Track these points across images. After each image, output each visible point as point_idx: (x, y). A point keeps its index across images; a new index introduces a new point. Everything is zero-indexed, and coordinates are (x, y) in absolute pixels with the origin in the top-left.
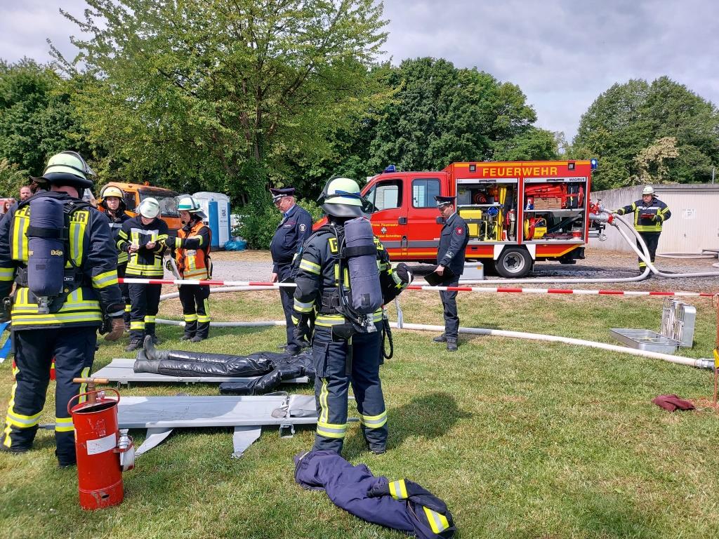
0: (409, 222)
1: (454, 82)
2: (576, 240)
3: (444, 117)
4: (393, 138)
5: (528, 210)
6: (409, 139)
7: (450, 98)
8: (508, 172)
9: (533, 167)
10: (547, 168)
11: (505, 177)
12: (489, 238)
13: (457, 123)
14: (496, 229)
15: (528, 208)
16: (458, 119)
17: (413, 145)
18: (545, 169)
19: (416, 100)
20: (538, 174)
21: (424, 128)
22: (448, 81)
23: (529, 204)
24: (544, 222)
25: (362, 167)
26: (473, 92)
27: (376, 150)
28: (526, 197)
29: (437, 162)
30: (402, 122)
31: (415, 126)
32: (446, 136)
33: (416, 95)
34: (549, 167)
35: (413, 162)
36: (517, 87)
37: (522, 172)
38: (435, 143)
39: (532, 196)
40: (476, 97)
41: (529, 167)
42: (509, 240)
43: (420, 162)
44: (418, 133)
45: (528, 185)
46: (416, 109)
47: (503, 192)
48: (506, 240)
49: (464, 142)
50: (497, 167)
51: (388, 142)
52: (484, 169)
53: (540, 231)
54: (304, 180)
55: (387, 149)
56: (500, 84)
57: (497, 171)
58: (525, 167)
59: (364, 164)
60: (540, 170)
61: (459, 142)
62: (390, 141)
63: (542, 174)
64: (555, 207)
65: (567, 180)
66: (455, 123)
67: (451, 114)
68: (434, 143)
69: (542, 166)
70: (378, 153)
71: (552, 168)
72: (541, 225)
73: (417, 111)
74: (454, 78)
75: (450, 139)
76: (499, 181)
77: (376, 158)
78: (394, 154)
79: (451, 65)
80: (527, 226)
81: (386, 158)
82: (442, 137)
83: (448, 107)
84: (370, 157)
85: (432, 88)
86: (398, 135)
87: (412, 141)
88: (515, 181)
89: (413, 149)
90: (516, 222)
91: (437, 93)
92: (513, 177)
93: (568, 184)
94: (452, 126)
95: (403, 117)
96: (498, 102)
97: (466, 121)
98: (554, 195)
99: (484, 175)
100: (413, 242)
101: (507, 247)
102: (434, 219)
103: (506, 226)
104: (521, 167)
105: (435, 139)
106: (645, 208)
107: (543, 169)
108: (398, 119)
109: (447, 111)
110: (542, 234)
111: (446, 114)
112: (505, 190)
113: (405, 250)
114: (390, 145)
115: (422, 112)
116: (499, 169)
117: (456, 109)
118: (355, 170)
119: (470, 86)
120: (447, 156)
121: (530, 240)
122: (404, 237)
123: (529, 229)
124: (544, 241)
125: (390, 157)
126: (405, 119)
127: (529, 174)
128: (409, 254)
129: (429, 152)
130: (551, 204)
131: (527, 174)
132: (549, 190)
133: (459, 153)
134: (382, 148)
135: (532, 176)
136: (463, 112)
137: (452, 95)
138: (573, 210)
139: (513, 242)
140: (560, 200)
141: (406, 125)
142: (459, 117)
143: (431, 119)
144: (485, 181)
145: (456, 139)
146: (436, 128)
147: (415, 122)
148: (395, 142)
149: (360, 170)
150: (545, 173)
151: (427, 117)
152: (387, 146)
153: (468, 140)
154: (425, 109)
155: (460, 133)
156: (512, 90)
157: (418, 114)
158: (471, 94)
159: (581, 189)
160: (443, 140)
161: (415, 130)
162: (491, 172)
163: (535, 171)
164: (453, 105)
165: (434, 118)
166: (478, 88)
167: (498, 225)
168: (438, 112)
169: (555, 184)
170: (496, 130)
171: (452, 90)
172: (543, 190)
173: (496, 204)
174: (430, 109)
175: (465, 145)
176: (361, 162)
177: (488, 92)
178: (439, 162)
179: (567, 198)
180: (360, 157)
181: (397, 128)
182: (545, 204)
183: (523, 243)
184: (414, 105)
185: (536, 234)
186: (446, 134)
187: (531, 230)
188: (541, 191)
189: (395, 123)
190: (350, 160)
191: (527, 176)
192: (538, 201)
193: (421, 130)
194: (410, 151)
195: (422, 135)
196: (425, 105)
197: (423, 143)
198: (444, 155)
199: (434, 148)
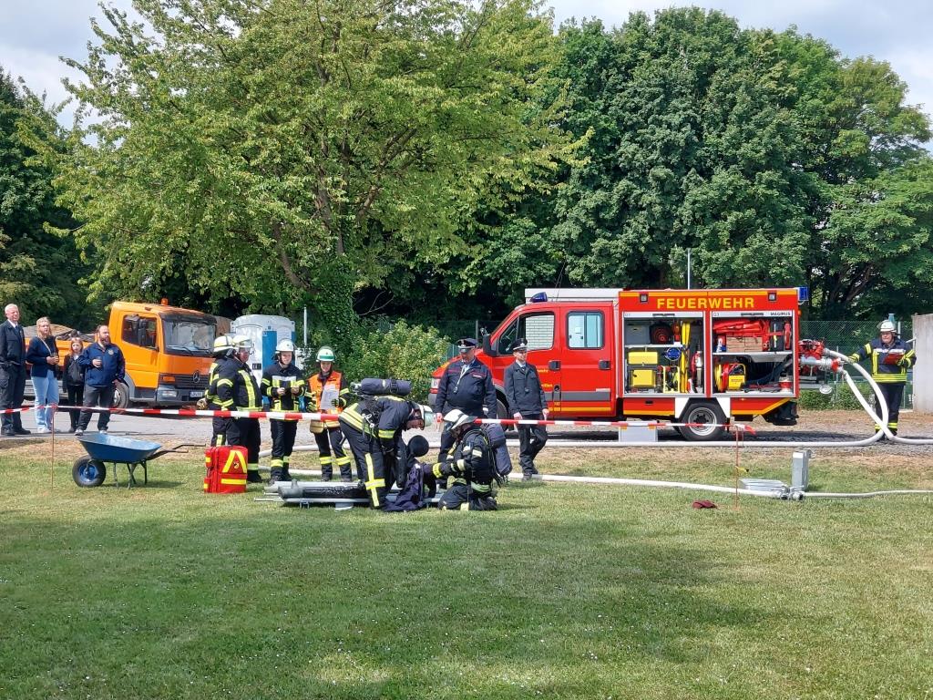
0: (562, 367)
1: (739, 61)
2: (785, 392)
3: (720, 136)
4: (605, 180)
5: (719, 352)
6: (642, 182)
7: (730, 95)
8: (689, 303)
9: (722, 297)
10: (741, 299)
11: (686, 309)
12: (669, 390)
13: (746, 148)
14: (677, 377)
15: (718, 350)
16: (747, 140)
17: (651, 197)
18: (738, 300)
19: (658, 101)
20: (730, 307)
21: (674, 160)
22: (725, 59)
23: (720, 345)
24: (742, 367)
25: (539, 242)
26: (784, 79)
27: (570, 206)
28: (716, 336)
29: (703, 232)
30: (627, 148)
31: (653, 156)
32: (721, 177)
33: (657, 89)
34: (744, 297)
35: (651, 231)
36: (886, 68)
37: (708, 303)
38: (698, 192)
39: (724, 335)
40: (790, 89)
41: (717, 297)
42: (696, 392)
43: (665, 232)
44: (661, 172)
45: (716, 321)
46: (655, 119)
47: (686, 329)
48: (692, 391)
49: (761, 189)
50: (675, 298)
51: (595, 189)
52: (659, 300)
53: (737, 381)
54: (413, 271)
55: (593, 205)
56: (846, 61)
57: (675, 302)
58: (712, 297)
59: (543, 235)
60: (732, 301)
61: (751, 190)
62: (599, 186)
63: (735, 306)
64: (754, 350)
65: (767, 314)
66: (742, 150)
67: (732, 130)
68: (695, 192)
69: (735, 296)
70: (574, 212)
71: (747, 299)
72: (737, 372)
73: (659, 123)
74: (739, 52)
75: (730, 184)
76: (678, 315)
77: (569, 223)
78: (608, 215)
79: (732, 25)
80: (719, 373)
81: (591, 223)
82: (714, 178)
83: (726, 114)
84: (556, 221)
85: (690, 75)
86: (618, 173)
87: (649, 186)
88: (699, 314)
89: (650, 205)
90: (703, 367)
91: (701, 86)
92: (697, 310)
93: (770, 320)
94: (735, 155)
95: (627, 135)
96: (839, 100)
97: (766, 145)
98: (752, 333)
99: (659, 307)
100: (568, 394)
101: (692, 401)
102: (596, 362)
103: (692, 372)
104: (707, 297)
105: (698, 184)
106: (886, 351)
107: (735, 299)
108: (618, 141)
109: (725, 122)
110: (738, 385)
111: (724, 130)
112: (688, 326)
113: (558, 404)
114: (600, 195)
115: (669, 126)
116: (678, 300)
117: (743, 118)
118: (524, 248)
119: (778, 67)
120: (725, 219)
121: (724, 392)
122: (557, 387)
123: (721, 377)
124: (742, 394)
125: (600, 222)
126: (632, 140)
127: (718, 306)
128: (564, 409)
129: (685, 210)
130: (750, 345)
131: (715, 306)
132: (745, 326)
133: (750, 213)
134: (581, 203)
135: (721, 309)
136: (759, 126)
137: (734, 89)
138: (778, 353)
139: (700, 394)
140: (760, 340)
141: (634, 154)
142: (750, 135)
143: (688, 141)
144: (661, 314)
145: (743, 182)
146: (700, 160)
147: (654, 147)
148: (610, 189)
149: (535, 248)
150: (738, 305)
151: (680, 138)
152: (592, 199)
153: (770, 185)
154: (676, 119)
155: (751, 170)
156: (874, 73)
157: (662, 132)
158: (779, 85)
159: (787, 325)
160: (714, 185)
161: (652, 164)
162: (668, 303)
163: (725, 303)
164: (738, 109)
165: (695, 139)
166: (795, 72)
167: (681, 373)
168: (705, 125)
169: (753, 320)
170: (839, 161)
171: (735, 78)
172: (737, 327)
173: (677, 345)
174: (687, 120)
175: (764, 195)
176: (537, 231)
177: (816, 79)
178: (707, 232)
179: (770, 337)
180: (533, 220)
181: (616, 160)
182: (742, 345)
183: (713, 395)
184: (650, 112)
185: (731, 384)
186: (724, 173)
187: (725, 379)
188: (734, 329)
189: (612, 149)
190: (512, 227)
191: (715, 309)
192: (731, 341)
193: (667, 164)
194: (644, 209)
195: (668, 175)
196: (675, 112)
197: (672, 192)
198: (716, 217)
199: (695, 202)
